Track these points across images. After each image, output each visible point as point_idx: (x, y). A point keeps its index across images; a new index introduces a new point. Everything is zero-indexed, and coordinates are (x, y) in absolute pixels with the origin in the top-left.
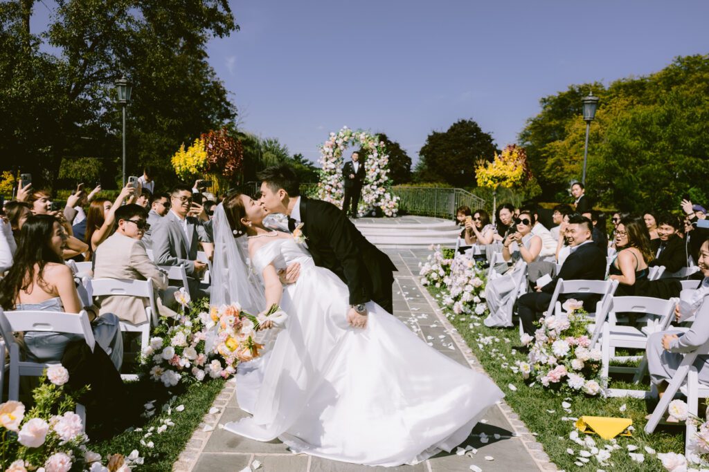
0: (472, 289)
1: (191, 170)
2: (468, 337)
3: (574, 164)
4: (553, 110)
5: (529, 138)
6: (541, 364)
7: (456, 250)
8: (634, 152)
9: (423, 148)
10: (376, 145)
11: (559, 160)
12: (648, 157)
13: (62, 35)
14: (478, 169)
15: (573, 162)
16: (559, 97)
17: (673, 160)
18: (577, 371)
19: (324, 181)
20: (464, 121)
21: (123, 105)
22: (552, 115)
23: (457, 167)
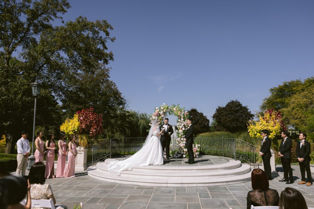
1: (70, 133)
4: (277, 94)
5: (266, 108)
9: (214, 115)
14: (249, 126)
16: (279, 88)
20: (233, 102)
21: (35, 97)
22: (276, 96)
23: (232, 123)
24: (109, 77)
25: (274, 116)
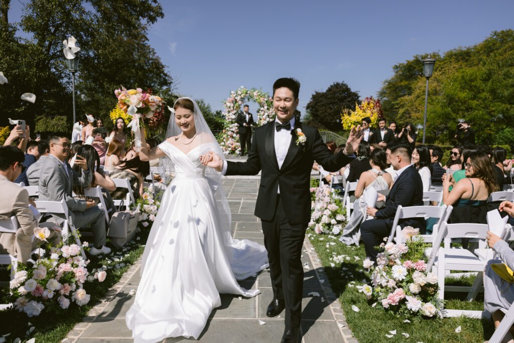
0: (330, 213)
2: (324, 256)
3: (419, 112)
4: (403, 74)
5: (386, 95)
6: (382, 287)
7: (321, 180)
8: (463, 101)
9: (309, 104)
10: (266, 100)
11: (408, 110)
12: (474, 105)
13: (30, 23)
14: (343, 116)
15: (417, 111)
16: (407, 64)
17: (493, 107)
18: (415, 295)
19: (227, 129)
20: (338, 84)
22: (402, 77)
23: (333, 117)
24: (148, 40)
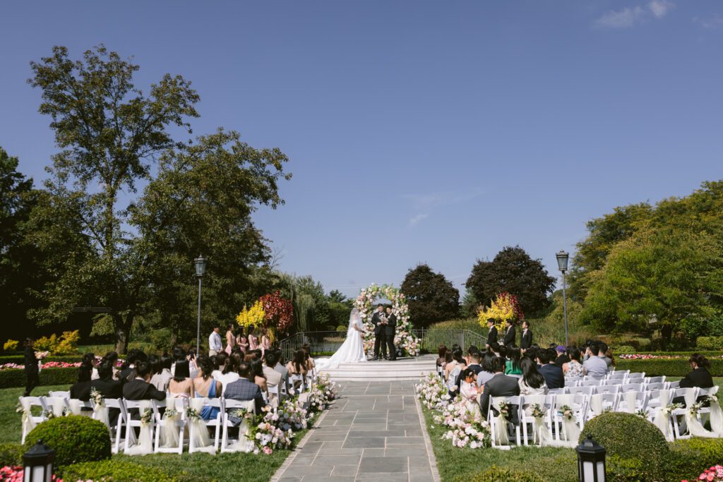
4: (602, 233)
5: (582, 264)
10: (397, 296)
14: (479, 313)
16: (606, 219)
20: (510, 250)
21: (200, 277)
25: (507, 301)
